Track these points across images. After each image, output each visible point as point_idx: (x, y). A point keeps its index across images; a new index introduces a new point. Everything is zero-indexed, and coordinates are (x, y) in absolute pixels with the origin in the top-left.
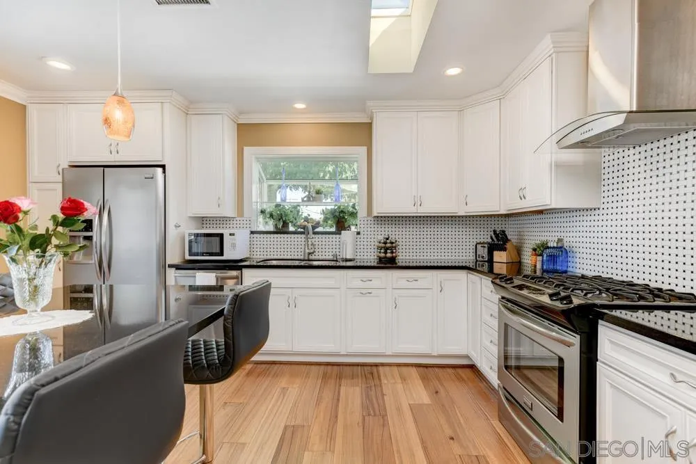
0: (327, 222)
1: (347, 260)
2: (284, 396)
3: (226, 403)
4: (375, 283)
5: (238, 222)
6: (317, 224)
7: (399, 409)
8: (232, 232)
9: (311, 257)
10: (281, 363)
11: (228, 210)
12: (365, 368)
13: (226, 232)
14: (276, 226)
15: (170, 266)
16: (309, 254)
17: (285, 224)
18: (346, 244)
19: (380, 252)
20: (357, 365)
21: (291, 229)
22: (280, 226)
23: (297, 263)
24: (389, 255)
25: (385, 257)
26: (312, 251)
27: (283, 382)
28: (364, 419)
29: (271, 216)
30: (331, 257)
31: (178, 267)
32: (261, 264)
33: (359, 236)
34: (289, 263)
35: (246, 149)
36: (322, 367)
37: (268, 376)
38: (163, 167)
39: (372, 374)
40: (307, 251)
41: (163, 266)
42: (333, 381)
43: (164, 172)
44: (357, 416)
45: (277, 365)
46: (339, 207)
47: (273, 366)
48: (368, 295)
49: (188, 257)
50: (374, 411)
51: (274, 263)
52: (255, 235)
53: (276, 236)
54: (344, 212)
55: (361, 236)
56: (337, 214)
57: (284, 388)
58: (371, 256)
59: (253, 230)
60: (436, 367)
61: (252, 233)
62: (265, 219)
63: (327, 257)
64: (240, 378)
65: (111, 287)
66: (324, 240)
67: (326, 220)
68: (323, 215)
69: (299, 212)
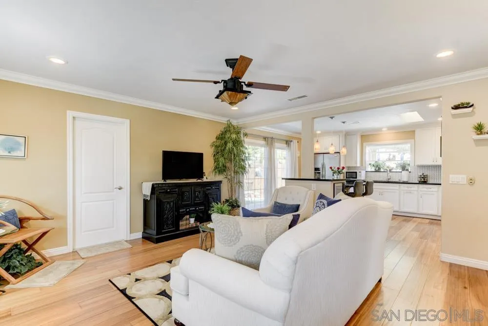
4: (412, 189)
5: (362, 168)
6: (393, 168)
8: (360, 171)
11: (358, 165)
13: (358, 171)
14: (375, 169)
17: (379, 169)
18: (404, 177)
19: (419, 179)
21: (382, 170)
22: (377, 169)
24: (423, 180)
26: (390, 178)
29: (373, 166)
33: (410, 173)
35: (364, 144)
43: (340, 154)
46: (404, 162)
48: (410, 192)
49: (346, 179)
52: (367, 173)
53: (375, 173)
54: (406, 164)
55: (412, 173)
56: (402, 165)
58: (416, 180)
59: (367, 171)
62: (371, 167)
66: (395, 174)
67: (397, 167)
68: (396, 165)
69: (385, 164)
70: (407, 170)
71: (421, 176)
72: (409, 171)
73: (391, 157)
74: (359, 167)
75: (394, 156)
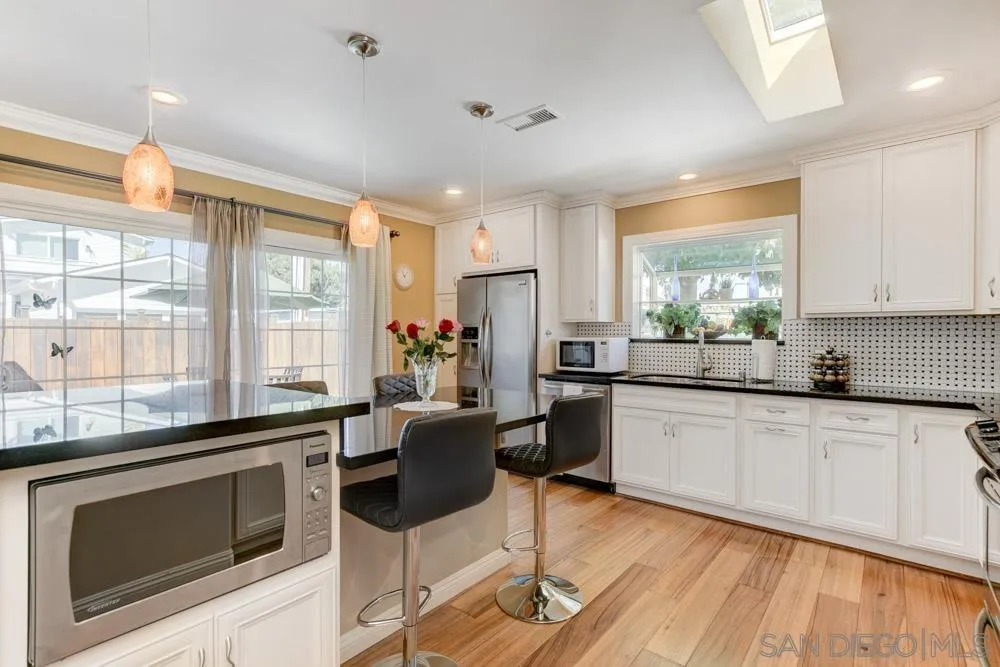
0: (736, 327)
1: (759, 382)
2: (646, 537)
3: (581, 526)
4: (789, 417)
5: (616, 328)
6: (721, 331)
7: (796, 594)
8: (604, 340)
9: (707, 374)
10: (656, 504)
11: (604, 314)
12: (774, 537)
13: (597, 340)
14: (667, 334)
15: (541, 376)
16: (704, 370)
17: (679, 330)
18: (760, 359)
19: (815, 373)
20: (763, 530)
21: (688, 336)
22: (672, 331)
23: (687, 381)
24: (829, 378)
25: (823, 381)
26: (709, 366)
27: (651, 523)
28: (737, 586)
29: (659, 319)
30: (737, 377)
31: (548, 378)
32: (640, 379)
33: (781, 348)
34: (679, 381)
35: (627, 240)
36: (709, 521)
37: (636, 513)
38: (535, 271)
39: (781, 546)
40: (701, 365)
41: (535, 376)
42: (716, 539)
43: (536, 277)
44: (730, 581)
45: (651, 506)
46: (760, 305)
47: (645, 505)
48: (779, 432)
49: (559, 368)
50: (757, 583)
51: (655, 379)
52: (636, 344)
53: (665, 345)
54: (766, 313)
55: (787, 347)
56: (754, 316)
57: (648, 530)
58: (803, 379)
59: (634, 337)
60: (908, 566)
61: (632, 341)
62: (651, 322)
63: (731, 376)
64: (604, 508)
65: (491, 391)
66: (727, 352)
67: (735, 324)
68: (732, 317)
69: (697, 313)
70: (772, 335)
71: (823, 358)
72: (780, 338)
73: (717, 287)
74: (604, 324)
75: (726, 285)
